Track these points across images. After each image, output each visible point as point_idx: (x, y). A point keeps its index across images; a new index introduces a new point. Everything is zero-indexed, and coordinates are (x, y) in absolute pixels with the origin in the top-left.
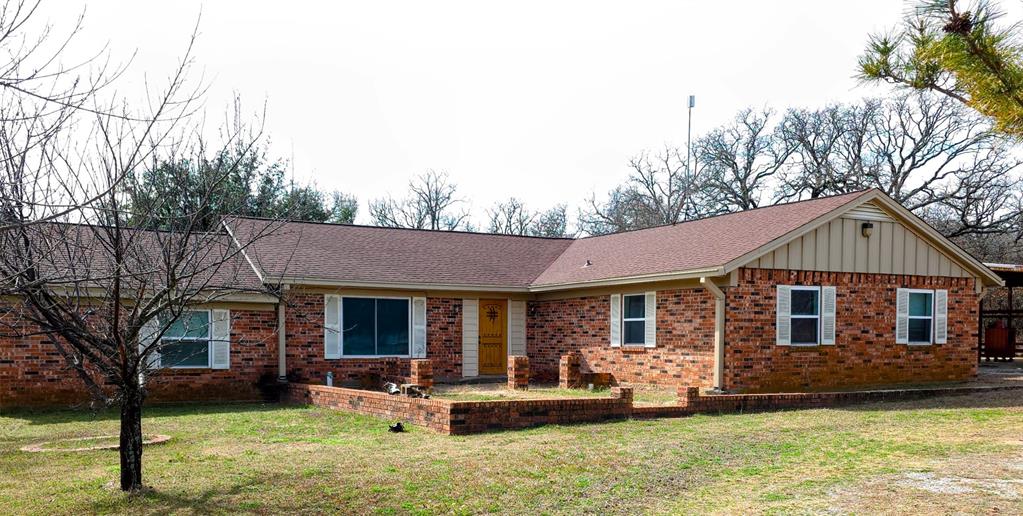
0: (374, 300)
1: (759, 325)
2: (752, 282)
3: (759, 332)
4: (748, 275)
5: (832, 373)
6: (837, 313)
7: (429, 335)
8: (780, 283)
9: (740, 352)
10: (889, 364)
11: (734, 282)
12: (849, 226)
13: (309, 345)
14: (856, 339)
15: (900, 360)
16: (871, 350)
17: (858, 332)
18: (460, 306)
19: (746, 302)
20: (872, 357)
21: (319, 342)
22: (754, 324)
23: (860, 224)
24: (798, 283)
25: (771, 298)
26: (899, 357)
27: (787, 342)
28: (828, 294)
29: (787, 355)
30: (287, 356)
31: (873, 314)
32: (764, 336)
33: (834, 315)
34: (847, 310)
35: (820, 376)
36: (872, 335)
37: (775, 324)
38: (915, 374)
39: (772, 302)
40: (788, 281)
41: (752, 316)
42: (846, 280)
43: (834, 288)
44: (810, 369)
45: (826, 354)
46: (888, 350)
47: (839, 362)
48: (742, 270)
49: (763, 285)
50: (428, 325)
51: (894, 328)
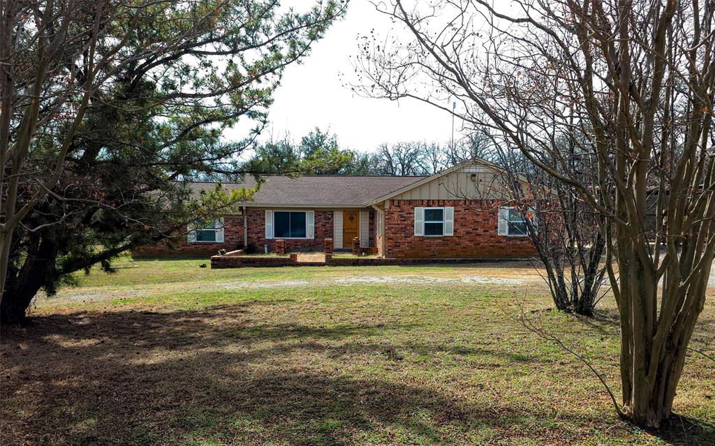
0: (288, 213)
1: (403, 226)
2: (399, 206)
3: (403, 230)
4: (396, 203)
5: (452, 250)
6: (455, 220)
7: (315, 228)
8: (417, 206)
9: (392, 239)
10: (493, 246)
11: (387, 206)
12: (462, 177)
13: (259, 232)
14: (468, 233)
15: (501, 244)
16: (480, 239)
17: (471, 230)
18: (332, 215)
19: (395, 216)
20: (481, 242)
21: (263, 231)
22: (400, 226)
23: (469, 175)
24: (428, 206)
25: (411, 213)
26: (501, 242)
27: (422, 234)
28: (449, 212)
29: (422, 240)
30: (248, 237)
31: (480, 220)
32: (407, 232)
33: (452, 221)
34: (462, 218)
35: (444, 251)
36: (480, 231)
37: (413, 226)
38: (513, 251)
39: (411, 215)
40: (422, 205)
41: (399, 222)
42: (461, 203)
43: (453, 208)
44: (437, 248)
45: (448, 240)
46: (492, 239)
47: (456, 244)
48: (392, 201)
49: (407, 208)
50: (315, 224)
51: (497, 228)
